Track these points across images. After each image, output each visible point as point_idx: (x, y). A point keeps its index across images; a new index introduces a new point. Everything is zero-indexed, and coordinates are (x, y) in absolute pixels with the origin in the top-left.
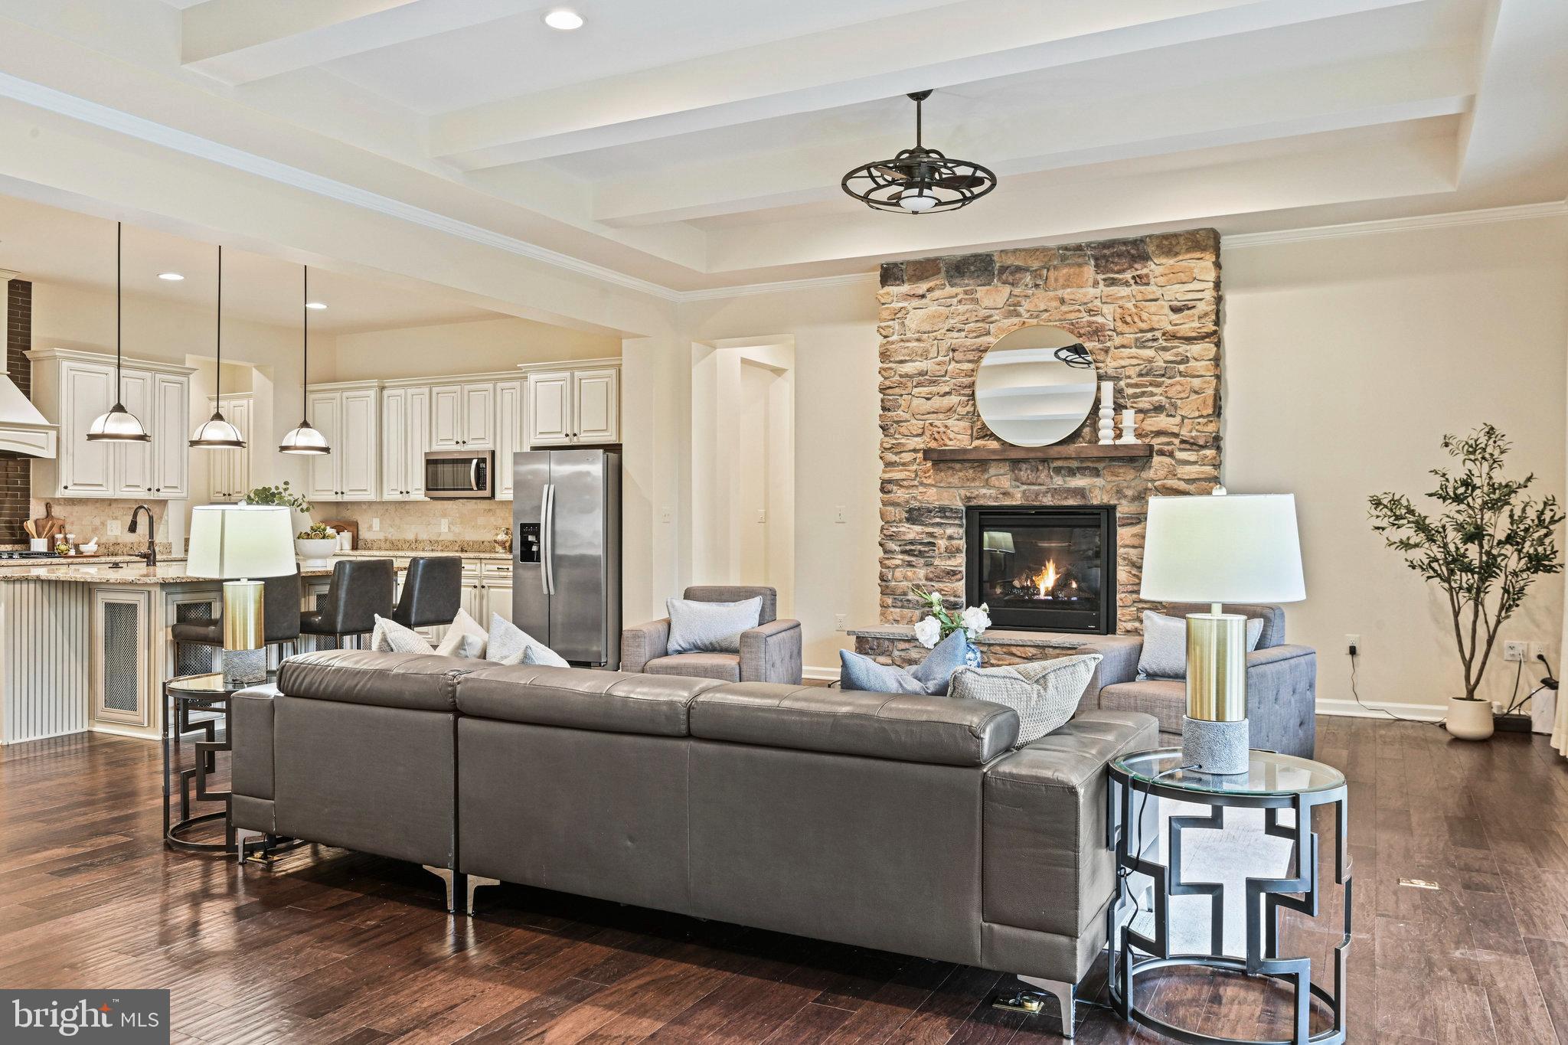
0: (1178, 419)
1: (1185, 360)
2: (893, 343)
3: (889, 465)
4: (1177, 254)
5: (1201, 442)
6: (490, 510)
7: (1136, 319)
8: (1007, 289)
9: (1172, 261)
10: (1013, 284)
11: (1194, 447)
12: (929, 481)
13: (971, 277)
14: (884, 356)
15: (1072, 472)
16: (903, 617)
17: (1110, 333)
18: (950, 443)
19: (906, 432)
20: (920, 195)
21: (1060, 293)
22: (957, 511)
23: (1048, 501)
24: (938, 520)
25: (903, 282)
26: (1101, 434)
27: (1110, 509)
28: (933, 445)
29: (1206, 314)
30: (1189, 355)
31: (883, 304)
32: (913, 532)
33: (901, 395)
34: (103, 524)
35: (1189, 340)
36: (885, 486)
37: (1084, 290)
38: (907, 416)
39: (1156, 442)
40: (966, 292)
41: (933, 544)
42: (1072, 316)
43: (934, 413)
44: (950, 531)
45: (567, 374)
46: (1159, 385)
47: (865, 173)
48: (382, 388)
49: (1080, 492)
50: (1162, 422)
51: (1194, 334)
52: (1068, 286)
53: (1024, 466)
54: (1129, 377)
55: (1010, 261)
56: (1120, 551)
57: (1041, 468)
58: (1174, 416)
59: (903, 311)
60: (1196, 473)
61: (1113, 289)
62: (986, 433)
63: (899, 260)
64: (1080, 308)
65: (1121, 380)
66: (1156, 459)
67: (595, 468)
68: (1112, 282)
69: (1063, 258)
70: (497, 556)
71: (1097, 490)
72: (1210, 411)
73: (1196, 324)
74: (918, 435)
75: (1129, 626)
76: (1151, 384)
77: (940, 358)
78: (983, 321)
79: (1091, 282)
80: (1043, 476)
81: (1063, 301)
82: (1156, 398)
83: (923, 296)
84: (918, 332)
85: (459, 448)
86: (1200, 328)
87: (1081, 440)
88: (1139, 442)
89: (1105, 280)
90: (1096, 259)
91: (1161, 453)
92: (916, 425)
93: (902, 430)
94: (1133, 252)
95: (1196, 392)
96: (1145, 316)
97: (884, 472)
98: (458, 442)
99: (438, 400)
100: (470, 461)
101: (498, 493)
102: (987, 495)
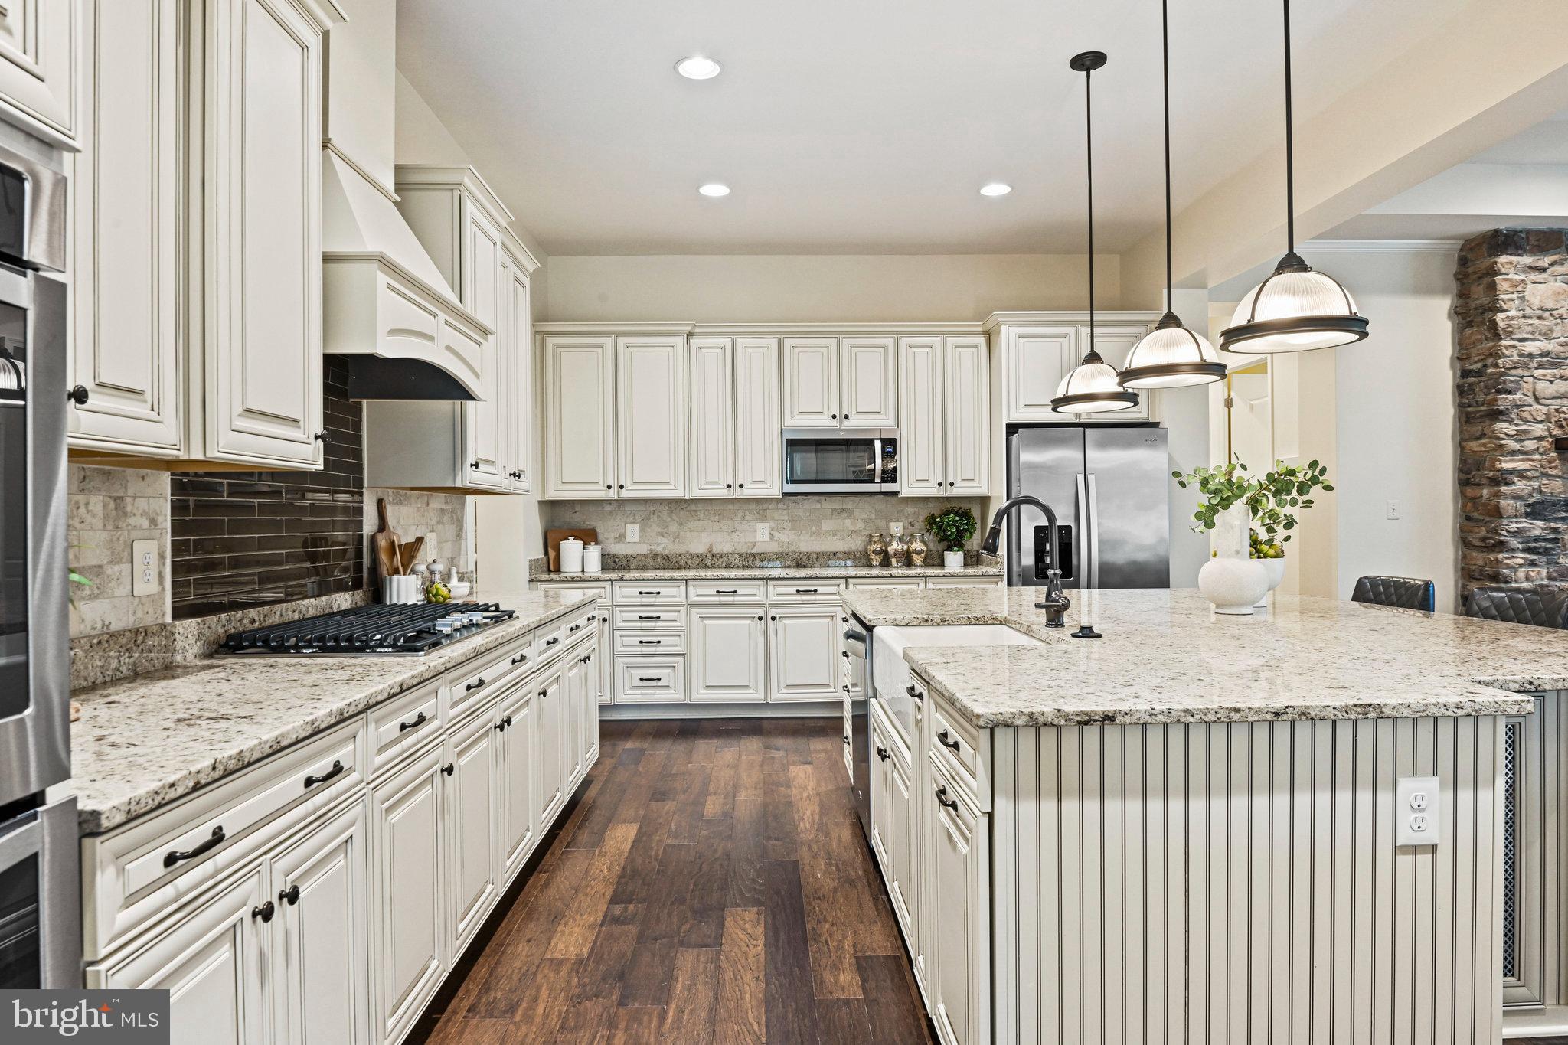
2: (1513, 318)
3: (1511, 454)
6: (842, 510)
12: (1553, 472)
19: (1530, 418)
24: (1563, 514)
25: (1524, 252)
28: (1557, 431)
31: (1501, 274)
32: (1536, 527)
33: (1523, 377)
38: (1529, 400)
41: (1558, 541)
43: (1559, 397)
48: (690, 336)
63: (1521, 225)
67: (1157, 453)
74: (1542, 422)
77: (1563, 339)
83: (1545, 270)
84: (1540, 309)
85: (834, 423)
92: (1538, 411)
93: (1525, 415)
98: (834, 417)
99: (796, 356)
100: (870, 443)
101: (905, 487)
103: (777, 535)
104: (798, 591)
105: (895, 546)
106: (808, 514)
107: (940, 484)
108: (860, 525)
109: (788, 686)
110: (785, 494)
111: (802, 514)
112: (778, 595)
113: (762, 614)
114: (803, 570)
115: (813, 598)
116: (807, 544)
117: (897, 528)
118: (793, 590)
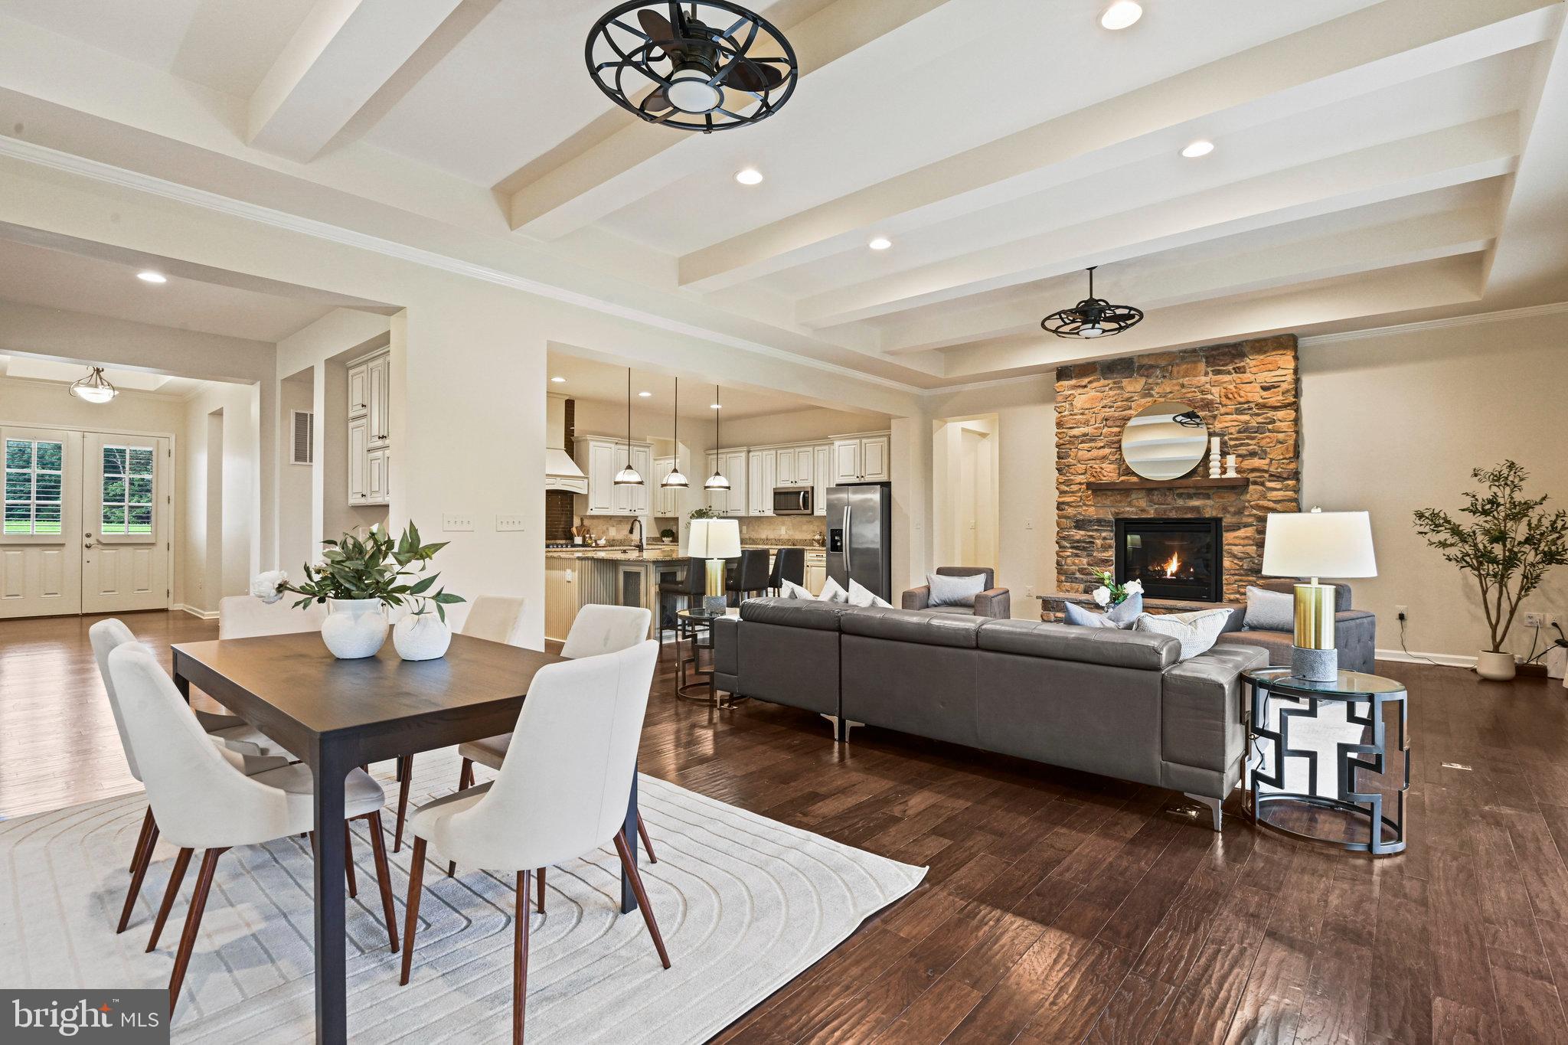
0: (1267, 461)
1: (1273, 422)
2: (1065, 416)
3: (1062, 493)
4: (1265, 352)
5: (1285, 476)
6: (810, 521)
7: (1236, 396)
8: (1143, 380)
9: (1262, 357)
10: (1147, 377)
11: (1280, 479)
12: (1090, 503)
13: (1118, 373)
14: (1059, 425)
15: (1190, 497)
16: (1072, 588)
17: (1216, 405)
18: (1104, 478)
19: (1074, 472)
20: (1093, 328)
21: (1181, 381)
22: (1109, 522)
23: (1173, 515)
24: (1096, 527)
25: (1072, 378)
26: (1211, 471)
27: (1218, 521)
28: (1092, 480)
29: (1288, 391)
30: (1275, 418)
31: (1058, 392)
32: (1079, 534)
33: (1071, 449)
34: (607, 529)
35: (1275, 408)
36: (1060, 506)
37: (1198, 378)
38: (1075, 462)
39: (1251, 476)
40: (1114, 383)
41: (1093, 543)
42: (1189, 395)
43: (1093, 459)
44: (1104, 534)
45: (858, 441)
46: (1253, 438)
47: (1058, 316)
48: (749, 452)
49: (1196, 509)
50: (1256, 462)
51: (1279, 404)
52: (1187, 376)
53: (1156, 493)
54: (1231, 434)
55: (1146, 361)
56: (1226, 548)
57: (1168, 494)
58: (1265, 459)
59: (1072, 397)
60: (1282, 496)
61: (1220, 377)
62: (1129, 472)
63: (1069, 364)
64: (1196, 390)
65: (1225, 435)
66: (1251, 487)
67: (875, 496)
68: (1218, 372)
69: (1183, 358)
70: (814, 548)
71: (1209, 508)
72: (1291, 455)
73: (1280, 398)
74: (1082, 474)
75: (1232, 597)
76: (1248, 438)
77: (1097, 425)
78: (1126, 400)
79: (1203, 372)
80: (1169, 499)
81: (1183, 386)
82: (1251, 447)
83: (1085, 386)
84: (1082, 409)
85: (793, 485)
86: (1283, 400)
87: (1197, 475)
88: (1239, 476)
89: (1213, 371)
90: (1207, 358)
91: (1255, 483)
92: (1081, 468)
93: (1071, 471)
94: (1233, 352)
95: (1281, 443)
96: (1242, 393)
97: (1059, 497)
98: (792, 482)
99: (781, 457)
100: (808, 493)
101: (816, 512)
102: (1130, 511)
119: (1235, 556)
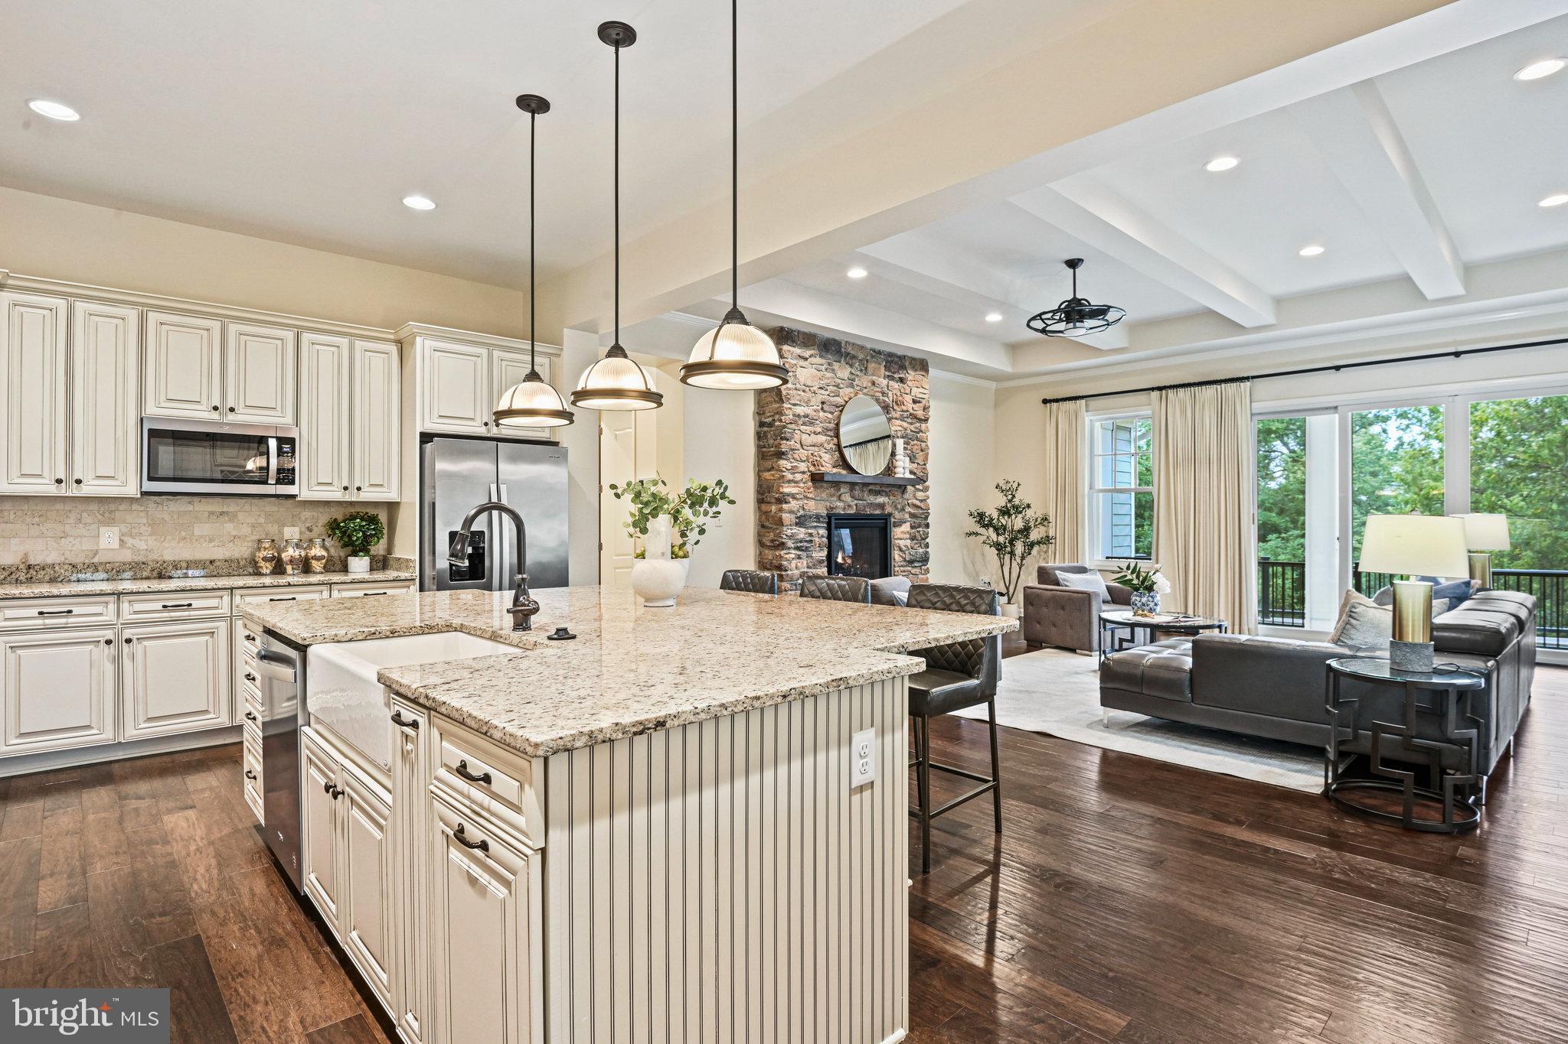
0: (916, 465)
1: (919, 432)
2: (790, 389)
3: (787, 482)
4: (916, 371)
7: (902, 403)
8: (849, 369)
9: (914, 373)
10: (851, 366)
12: (811, 496)
13: (831, 354)
15: (878, 493)
17: (891, 409)
18: (822, 469)
19: (798, 458)
21: (871, 378)
22: (825, 518)
23: (868, 511)
24: (815, 524)
25: (795, 345)
26: (897, 470)
27: (890, 517)
28: (812, 469)
29: (926, 407)
32: (801, 533)
33: (795, 430)
35: (920, 420)
36: (786, 498)
37: (880, 379)
38: (798, 446)
40: (829, 364)
41: (811, 542)
42: (877, 394)
43: (813, 446)
44: (821, 532)
46: (909, 444)
49: (882, 506)
52: (874, 375)
53: (857, 488)
55: (850, 349)
56: (894, 542)
57: (864, 489)
58: (915, 463)
59: (794, 367)
60: (923, 496)
61: (892, 383)
62: (838, 464)
63: (794, 326)
64: (880, 390)
65: (895, 438)
68: (892, 378)
69: (873, 357)
71: (887, 504)
74: (805, 461)
77: (815, 407)
78: (838, 386)
79: (884, 375)
80: (865, 495)
81: (873, 383)
82: (908, 452)
83: (806, 359)
84: (805, 385)
85: (215, 416)
89: (888, 376)
90: (886, 362)
92: (803, 454)
93: (796, 456)
94: (900, 363)
95: (922, 451)
96: (905, 403)
98: (216, 408)
99: (164, 334)
100: (262, 440)
101: (302, 489)
102: (840, 507)
103: (129, 541)
104: (165, 606)
105: (290, 553)
106: (175, 517)
107: (346, 488)
108: (246, 530)
109: (150, 720)
110: (144, 494)
111: (167, 517)
112: (136, 613)
113: (111, 637)
114: (167, 581)
115: (187, 613)
116: (171, 551)
117: (292, 533)
118: (159, 606)
119: (901, 550)
